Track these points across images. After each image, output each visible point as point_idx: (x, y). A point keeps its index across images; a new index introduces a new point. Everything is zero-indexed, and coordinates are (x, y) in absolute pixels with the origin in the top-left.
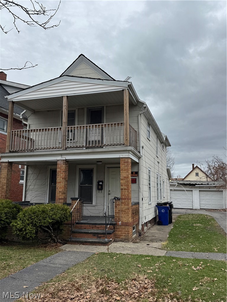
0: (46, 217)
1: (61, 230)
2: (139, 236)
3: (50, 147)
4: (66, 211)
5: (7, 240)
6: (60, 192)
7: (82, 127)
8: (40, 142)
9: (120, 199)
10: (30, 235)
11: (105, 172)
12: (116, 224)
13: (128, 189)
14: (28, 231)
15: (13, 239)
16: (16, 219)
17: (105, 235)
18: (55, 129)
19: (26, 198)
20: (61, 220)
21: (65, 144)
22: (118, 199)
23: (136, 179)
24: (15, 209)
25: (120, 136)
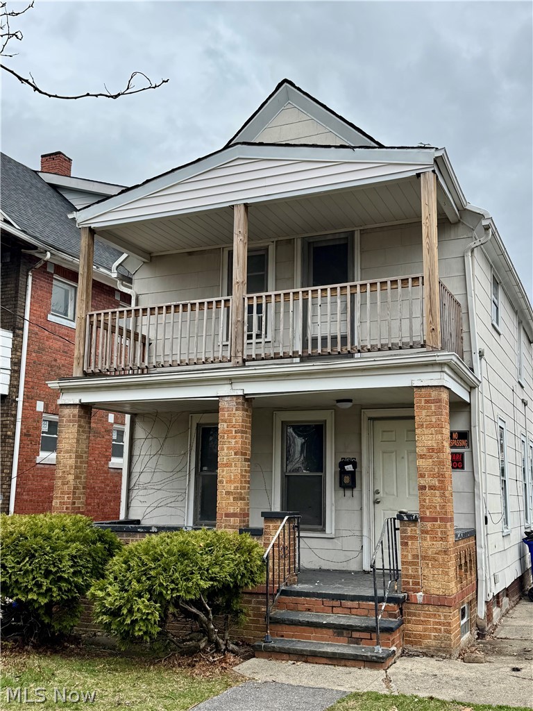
0: (192, 573)
1: (237, 613)
2: (477, 639)
3: (198, 359)
4: (250, 551)
5: (76, 640)
6: (228, 493)
7: (291, 294)
8: (168, 344)
9: (416, 520)
10: (144, 629)
11: (361, 434)
12: (408, 600)
13: (443, 489)
14: (137, 616)
15: (95, 635)
16: (103, 576)
17: (374, 635)
18: (210, 303)
19: (131, 509)
20: (235, 582)
21: (239, 348)
22: (409, 520)
23: (462, 455)
24: (99, 544)
25: (410, 319)
